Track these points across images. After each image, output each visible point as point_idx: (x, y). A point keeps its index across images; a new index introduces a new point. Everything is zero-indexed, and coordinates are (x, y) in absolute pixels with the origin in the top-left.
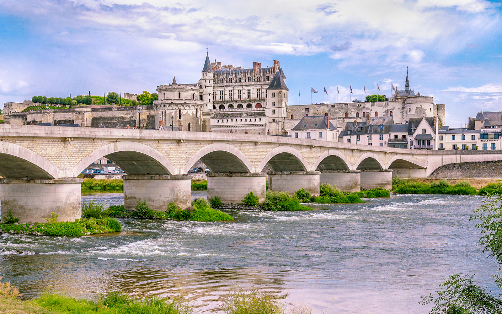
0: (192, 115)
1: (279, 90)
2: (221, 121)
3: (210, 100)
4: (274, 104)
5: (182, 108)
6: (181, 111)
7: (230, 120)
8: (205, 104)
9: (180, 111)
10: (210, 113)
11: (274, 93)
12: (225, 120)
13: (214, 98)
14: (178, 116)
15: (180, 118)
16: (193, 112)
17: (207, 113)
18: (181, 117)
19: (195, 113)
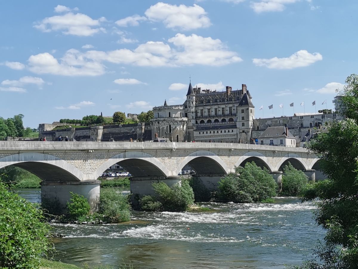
3: (193, 117)
4: (243, 118)
7: (209, 132)
8: (189, 120)
9: (170, 126)
11: (243, 110)
12: (205, 132)
13: (196, 115)
17: (191, 127)
18: (171, 131)
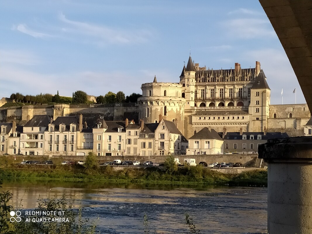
0: (176, 112)
1: (264, 90)
2: (202, 118)
3: (192, 98)
4: (258, 103)
5: (167, 104)
6: (167, 108)
7: (212, 117)
8: (187, 102)
9: (165, 107)
10: (192, 110)
11: (259, 92)
12: (207, 118)
13: (196, 96)
14: (164, 112)
15: (165, 114)
16: (177, 109)
17: (189, 110)
18: (167, 114)
19: (178, 110)
